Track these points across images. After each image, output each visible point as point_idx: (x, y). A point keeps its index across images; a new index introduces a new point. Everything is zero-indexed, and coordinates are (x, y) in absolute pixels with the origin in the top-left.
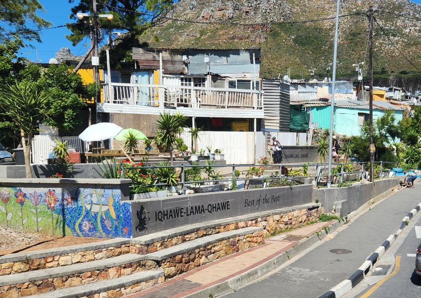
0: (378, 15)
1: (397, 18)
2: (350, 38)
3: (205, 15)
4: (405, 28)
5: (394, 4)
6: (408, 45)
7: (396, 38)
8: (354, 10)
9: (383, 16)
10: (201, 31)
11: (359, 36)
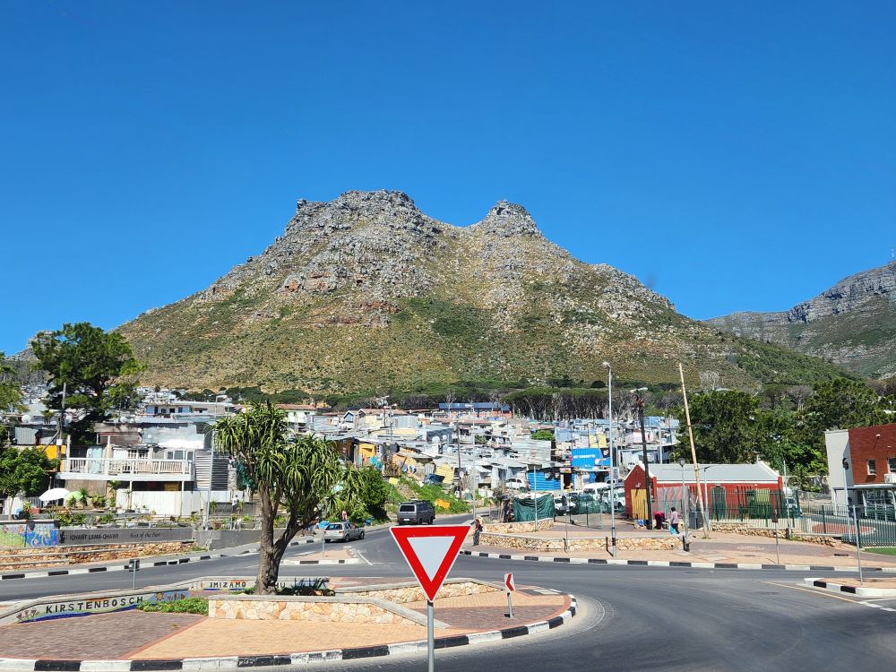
0: (569, 291)
1: (597, 296)
2: (524, 324)
3: (290, 284)
4: (611, 311)
5: (594, 274)
6: (615, 338)
7: (596, 328)
8: (532, 282)
9: (577, 292)
10: (282, 309)
11: (538, 322)
